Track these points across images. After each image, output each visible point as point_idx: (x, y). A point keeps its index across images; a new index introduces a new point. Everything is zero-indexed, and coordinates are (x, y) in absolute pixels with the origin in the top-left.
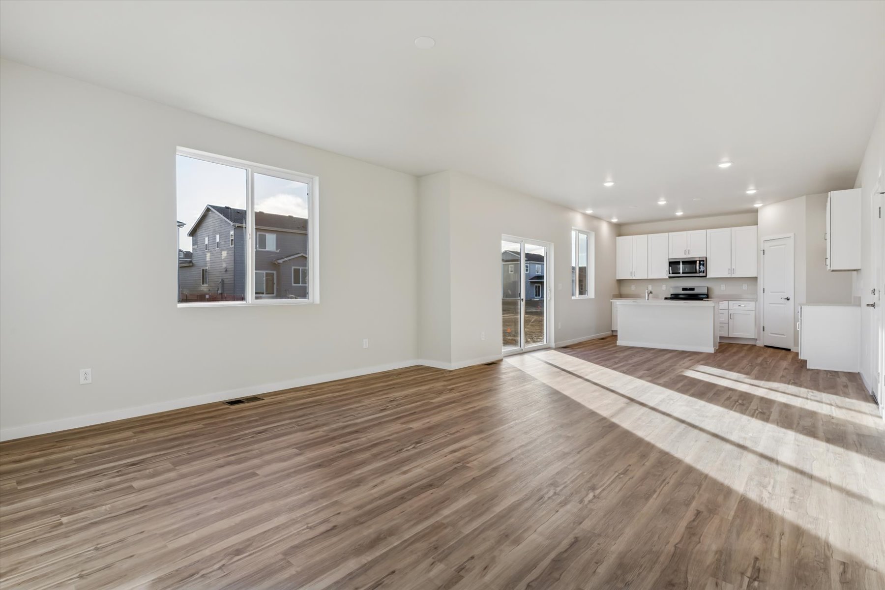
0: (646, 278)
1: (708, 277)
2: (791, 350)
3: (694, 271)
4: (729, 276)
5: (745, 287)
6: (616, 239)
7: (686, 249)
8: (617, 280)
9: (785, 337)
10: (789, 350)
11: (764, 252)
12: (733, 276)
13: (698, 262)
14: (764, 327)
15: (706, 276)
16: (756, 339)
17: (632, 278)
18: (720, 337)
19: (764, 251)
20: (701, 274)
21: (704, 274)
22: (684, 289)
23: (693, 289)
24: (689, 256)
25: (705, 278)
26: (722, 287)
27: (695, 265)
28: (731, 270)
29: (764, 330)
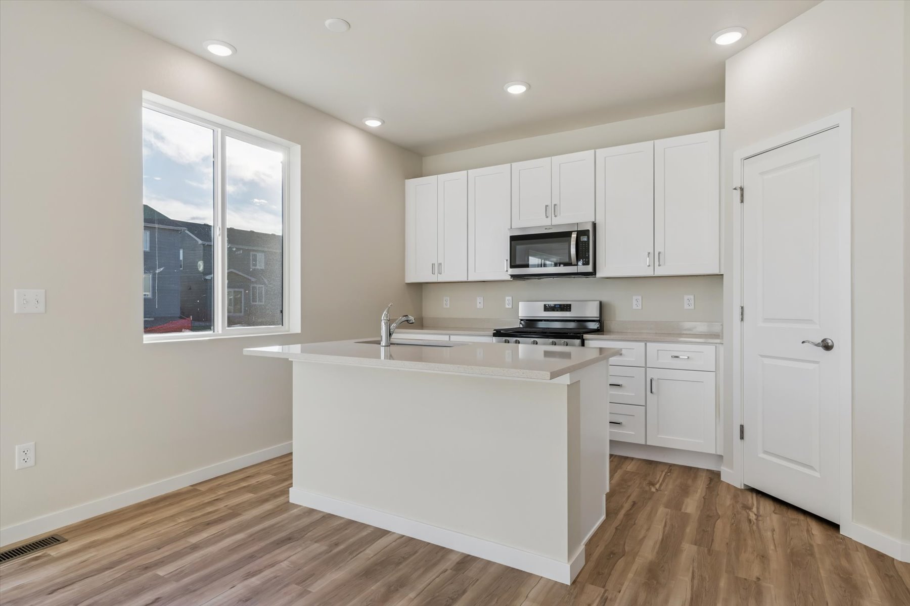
0: (465, 279)
1: (598, 275)
2: (843, 531)
3: (567, 260)
4: (650, 273)
5: (688, 301)
6: (404, 185)
7: (549, 203)
8: (407, 283)
9: (817, 475)
10: (836, 527)
11: (742, 195)
12: (659, 272)
13: (574, 236)
14: (742, 427)
15: (593, 273)
16: (721, 457)
17: (435, 280)
18: (611, 441)
19: (742, 189)
20: (581, 268)
21: (589, 268)
22: (547, 308)
23: (566, 308)
24: (556, 221)
25: (591, 279)
26: (634, 302)
27: (566, 245)
28: (656, 257)
29: (742, 437)
